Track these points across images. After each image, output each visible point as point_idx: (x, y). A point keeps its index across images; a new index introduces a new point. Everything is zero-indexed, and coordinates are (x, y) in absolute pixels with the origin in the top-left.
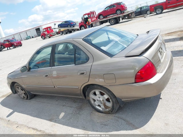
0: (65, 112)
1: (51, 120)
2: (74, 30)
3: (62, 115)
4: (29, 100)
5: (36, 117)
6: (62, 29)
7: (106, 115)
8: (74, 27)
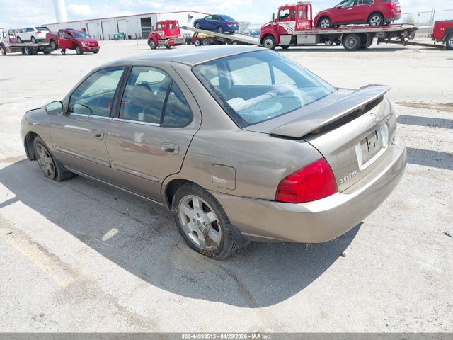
0: (121, 229)
1: (83, 238)
2: (230, 42)
3: (113, 232)
4: (59, 181)
5: (55, 223)
6: (203, 34)
7: (204, 258)
8: (232, 33)
